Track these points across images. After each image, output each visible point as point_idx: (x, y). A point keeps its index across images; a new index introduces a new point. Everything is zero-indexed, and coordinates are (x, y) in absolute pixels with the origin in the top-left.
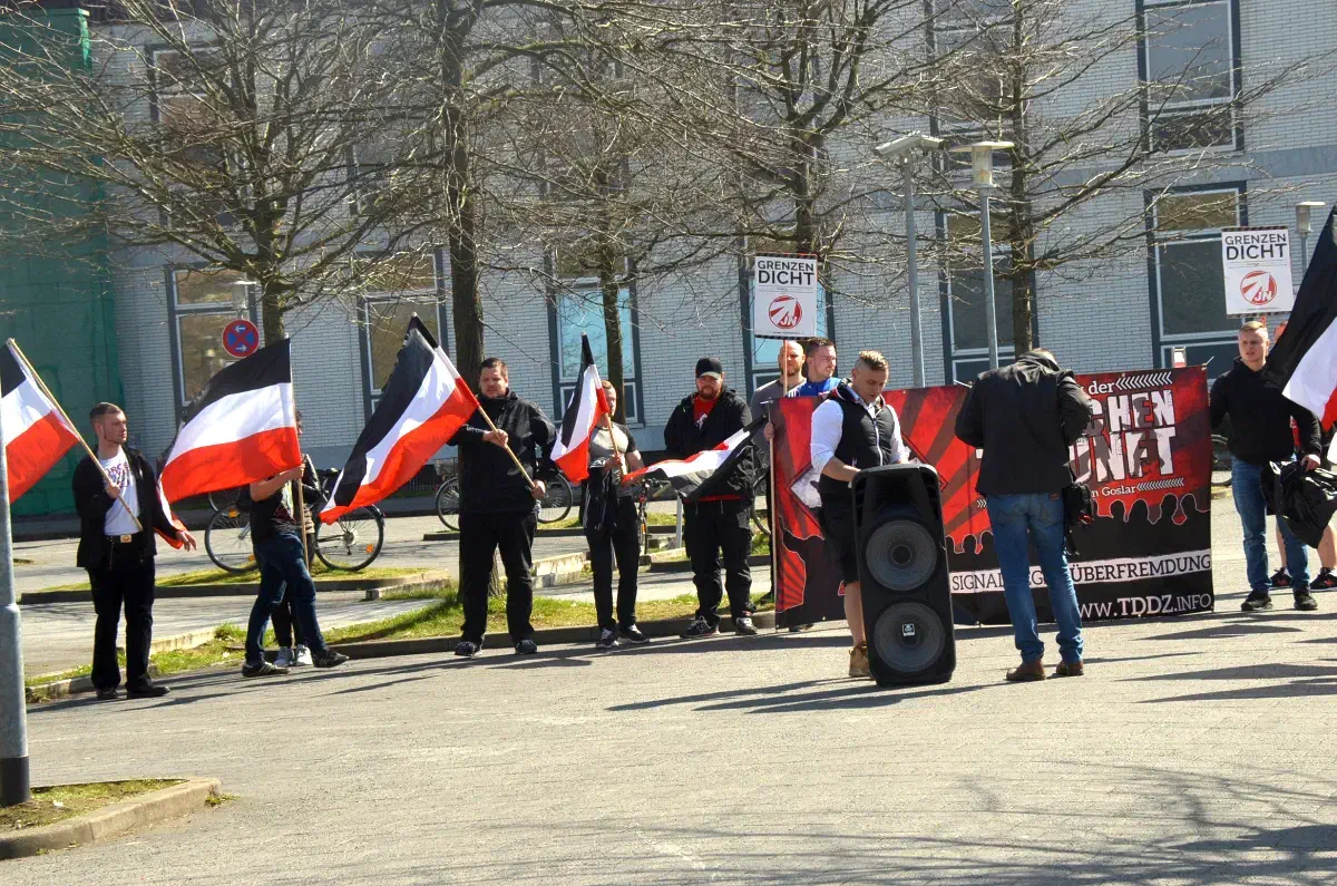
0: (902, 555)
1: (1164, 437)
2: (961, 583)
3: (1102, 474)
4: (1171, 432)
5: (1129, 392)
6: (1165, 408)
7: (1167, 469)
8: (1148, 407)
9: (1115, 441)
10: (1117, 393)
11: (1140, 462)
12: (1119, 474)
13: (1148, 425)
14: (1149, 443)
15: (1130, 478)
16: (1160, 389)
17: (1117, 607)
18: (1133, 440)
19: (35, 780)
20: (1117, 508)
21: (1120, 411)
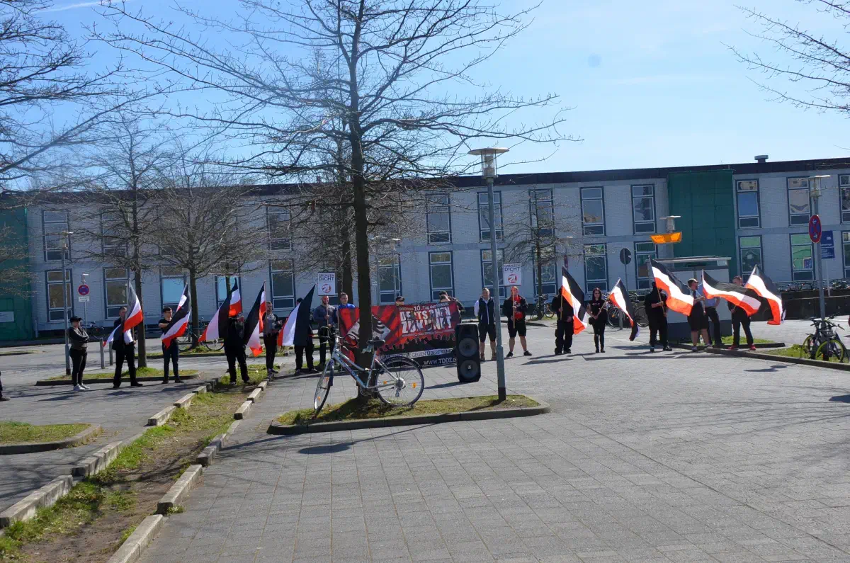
0: (467, 348)
1: (448, 318)
3: (435, 328)
4: (450, 317)
5: (440, 307)
6: (448, 312)
7: (450, 327)
8: (444, 311)
9: (437, 319)
10: (437, 308)
11: (444, 325)
12: (439, 328)
13: (444, 316)
14: (445, 320)
15: (442, 329)
16: (446, 306)
17: (438, 361)
18: (442, 319)
20: (438, 336)
21: (438, 313)
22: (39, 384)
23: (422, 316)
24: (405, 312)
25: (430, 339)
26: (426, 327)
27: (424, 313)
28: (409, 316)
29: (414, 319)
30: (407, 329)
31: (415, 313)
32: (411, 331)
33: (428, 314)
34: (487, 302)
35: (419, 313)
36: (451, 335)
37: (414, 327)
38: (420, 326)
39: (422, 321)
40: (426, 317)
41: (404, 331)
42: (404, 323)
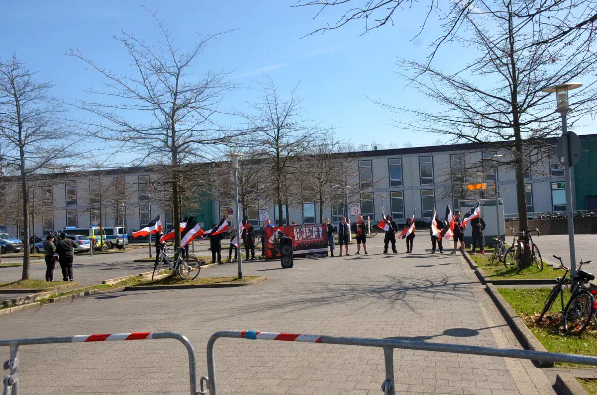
0: (287, 250)
1: (321, 233)
2: (295, 253)
3: (312, 238)
5: (316, 227)
6: (321, 229)
7: (321, 237)
8: (318, 229)
9: (314, 233)
10: (314, 227)
11: (317, 236)
12: (314, 238)
13: (318, 231)
14: (319, 233)
15: (316, 238)
17: (314, 256)
18: (316, 233)
19: (243, 275)
20: (314, 242)
21: (315, 229)
22: (135, 261)
23: (305, 230)
24: (296, 229)
25: (309, 243)
26: (307, 237)
27: (307, 229)
28: (298, 231)
29: (301, 233)
30: (297, 238)
31: (302, 230)
32: (300, 239)
33: (309, 229)
34: (343, 225)
35: (304, 229)
36: (321, 241)
37: (301, 237)
38: (304, 236)
39: (305, 234)
40: (308, 231)
41: (296, 239)
42: (296, 235)
